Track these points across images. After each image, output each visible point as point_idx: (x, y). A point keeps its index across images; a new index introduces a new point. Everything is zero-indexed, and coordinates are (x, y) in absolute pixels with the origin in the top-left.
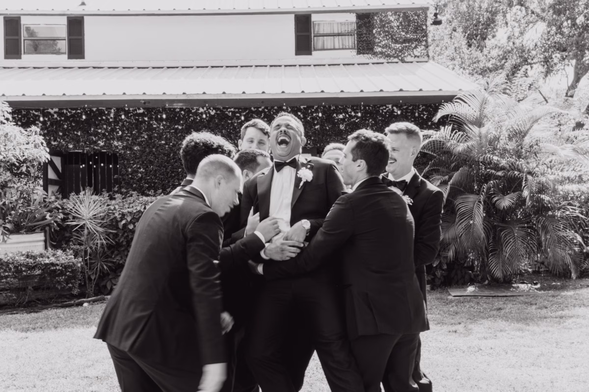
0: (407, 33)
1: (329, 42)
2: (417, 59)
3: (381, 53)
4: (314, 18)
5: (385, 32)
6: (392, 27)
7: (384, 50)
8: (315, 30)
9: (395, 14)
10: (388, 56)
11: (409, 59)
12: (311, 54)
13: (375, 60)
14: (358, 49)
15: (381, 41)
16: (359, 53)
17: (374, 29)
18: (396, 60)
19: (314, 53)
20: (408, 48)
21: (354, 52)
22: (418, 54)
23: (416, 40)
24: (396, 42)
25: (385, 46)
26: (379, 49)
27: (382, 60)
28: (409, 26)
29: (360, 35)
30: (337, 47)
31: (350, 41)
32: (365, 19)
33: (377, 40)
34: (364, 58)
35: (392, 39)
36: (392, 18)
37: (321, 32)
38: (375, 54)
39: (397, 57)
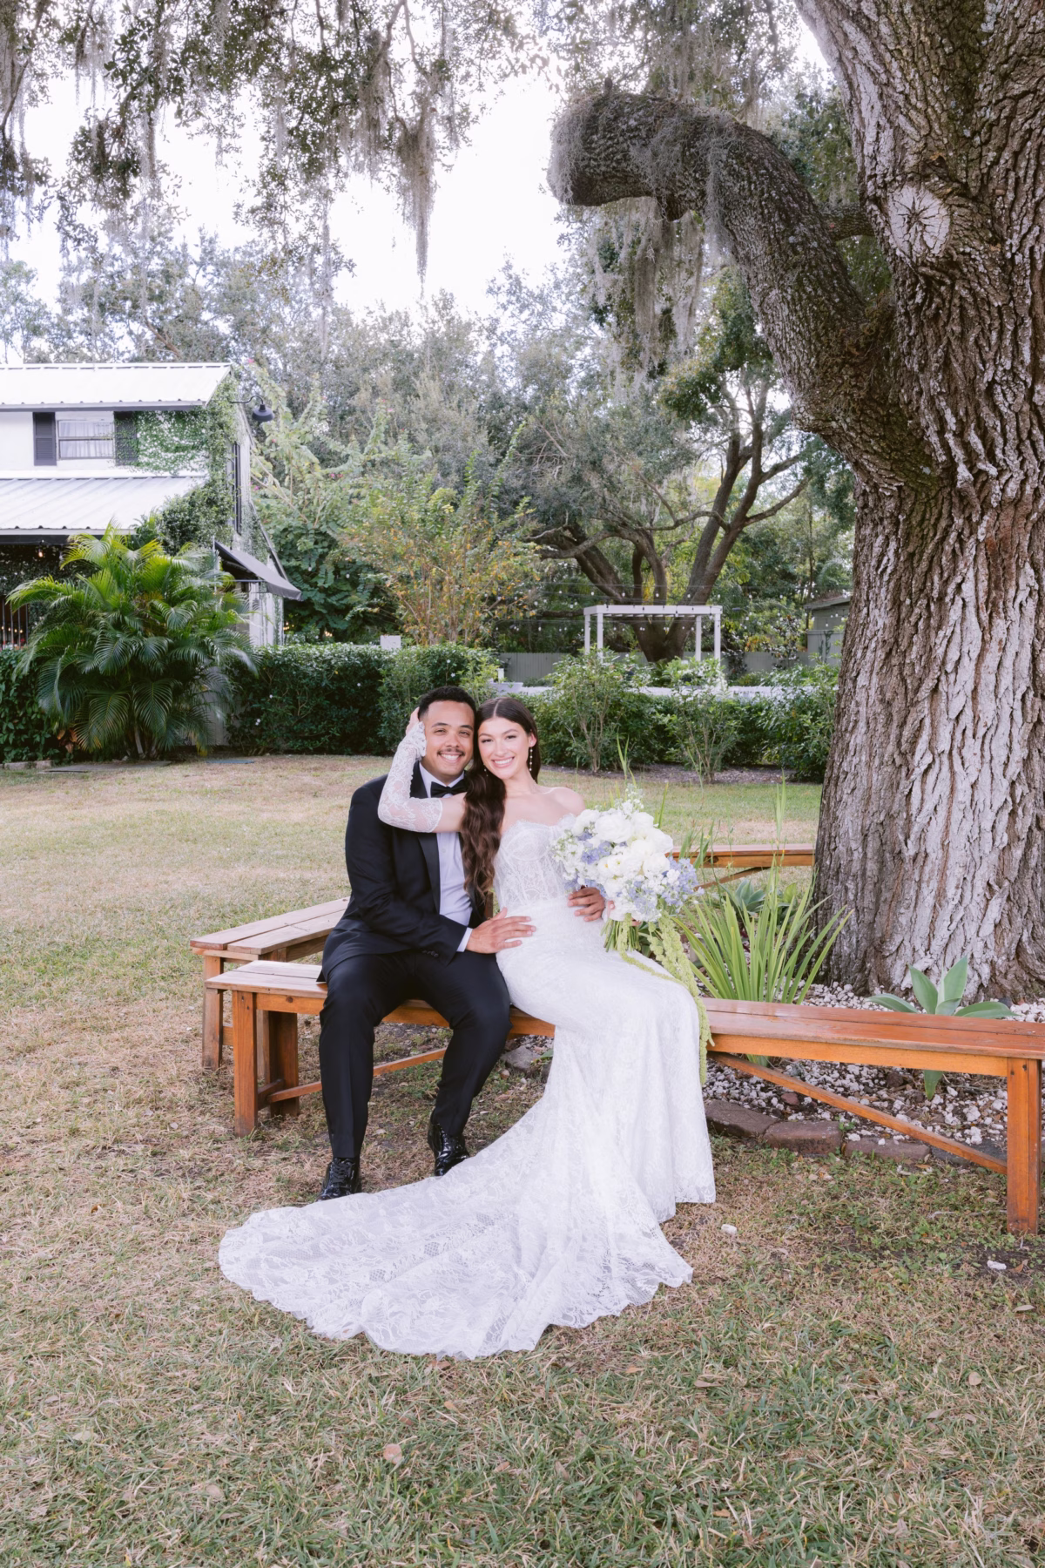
0: (181, 439)
1: (82, 449)
2: (194, 473)
3: (148, 464)
4: (58, 416)
5: (152, 436)
6: (161, 431)
7: (151, 460)
8: (60, 432)
9: (166, 413)
10: (157, 468)
11: (181, 473)
12: (55, 464)
13: (139, 473)
14: (117, 458)
15: (148, 447)
16: (118, 464)
17: (137, 431)
18: (167, 474)
19: (60, 462)
20: (182, 459)
21: (112, 463)
22: (196, 466)
23: (193, 447)
24: (167, 450)
25: (155, 455)
26: (146, 459)
27: (149, 474)
28: (184, 429)
29: (119, 440)
30: (93, 455)
31: (109, 448)
32: (126, 417)
33: (142, 447)
34: (126, 471)
35: (161, 444)
36: (161, 419)
37: (72, 435)
38: (138, 465)
39: (169, 469)
